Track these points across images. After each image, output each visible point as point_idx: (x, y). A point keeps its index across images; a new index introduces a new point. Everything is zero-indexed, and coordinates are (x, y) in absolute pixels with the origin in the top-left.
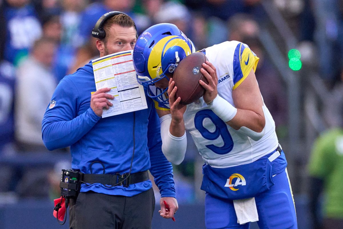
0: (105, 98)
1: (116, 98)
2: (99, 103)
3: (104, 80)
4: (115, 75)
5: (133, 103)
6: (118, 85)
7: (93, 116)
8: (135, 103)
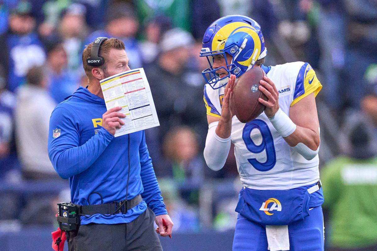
0: (117, 117)
1: (128, 117)
2: (112, 123)
3: (114, 100)
4: (125, 94)
5: (144, 122)
6: (128, 104)
7: (107, 135)
8: (147, 121)
